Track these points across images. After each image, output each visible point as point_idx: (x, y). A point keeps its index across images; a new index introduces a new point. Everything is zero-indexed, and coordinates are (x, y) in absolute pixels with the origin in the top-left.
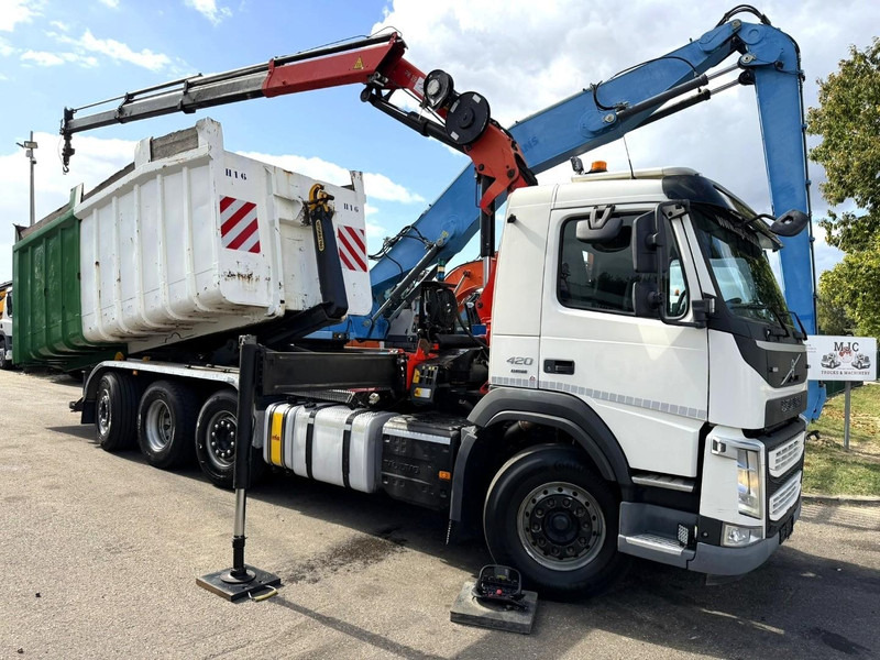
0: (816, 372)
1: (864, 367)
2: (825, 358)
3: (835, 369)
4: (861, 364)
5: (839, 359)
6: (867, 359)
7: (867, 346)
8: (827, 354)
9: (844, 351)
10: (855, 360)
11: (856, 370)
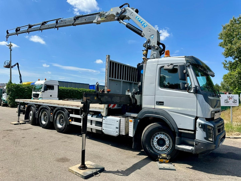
0: (223, 104)
1: (235, 103)
2: (225, 100)
3: (228, 103)
4: (235, 102)
5: (229, 100)
6: (236, 100)
7: (236, 97)
8: (226, 99)
9: (230, 98)
10: (233, 101)
11: (233, 103)
